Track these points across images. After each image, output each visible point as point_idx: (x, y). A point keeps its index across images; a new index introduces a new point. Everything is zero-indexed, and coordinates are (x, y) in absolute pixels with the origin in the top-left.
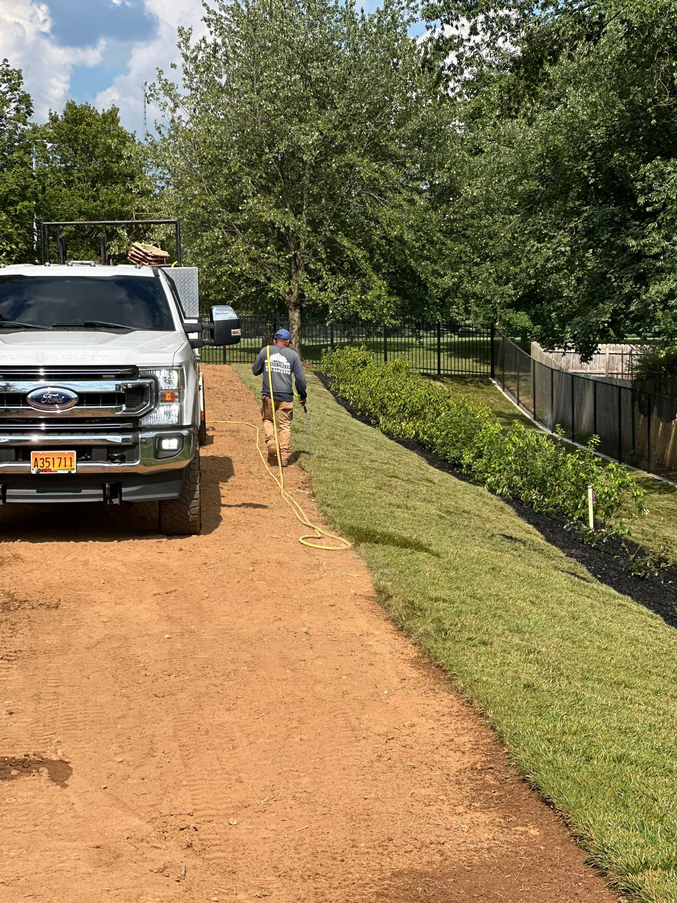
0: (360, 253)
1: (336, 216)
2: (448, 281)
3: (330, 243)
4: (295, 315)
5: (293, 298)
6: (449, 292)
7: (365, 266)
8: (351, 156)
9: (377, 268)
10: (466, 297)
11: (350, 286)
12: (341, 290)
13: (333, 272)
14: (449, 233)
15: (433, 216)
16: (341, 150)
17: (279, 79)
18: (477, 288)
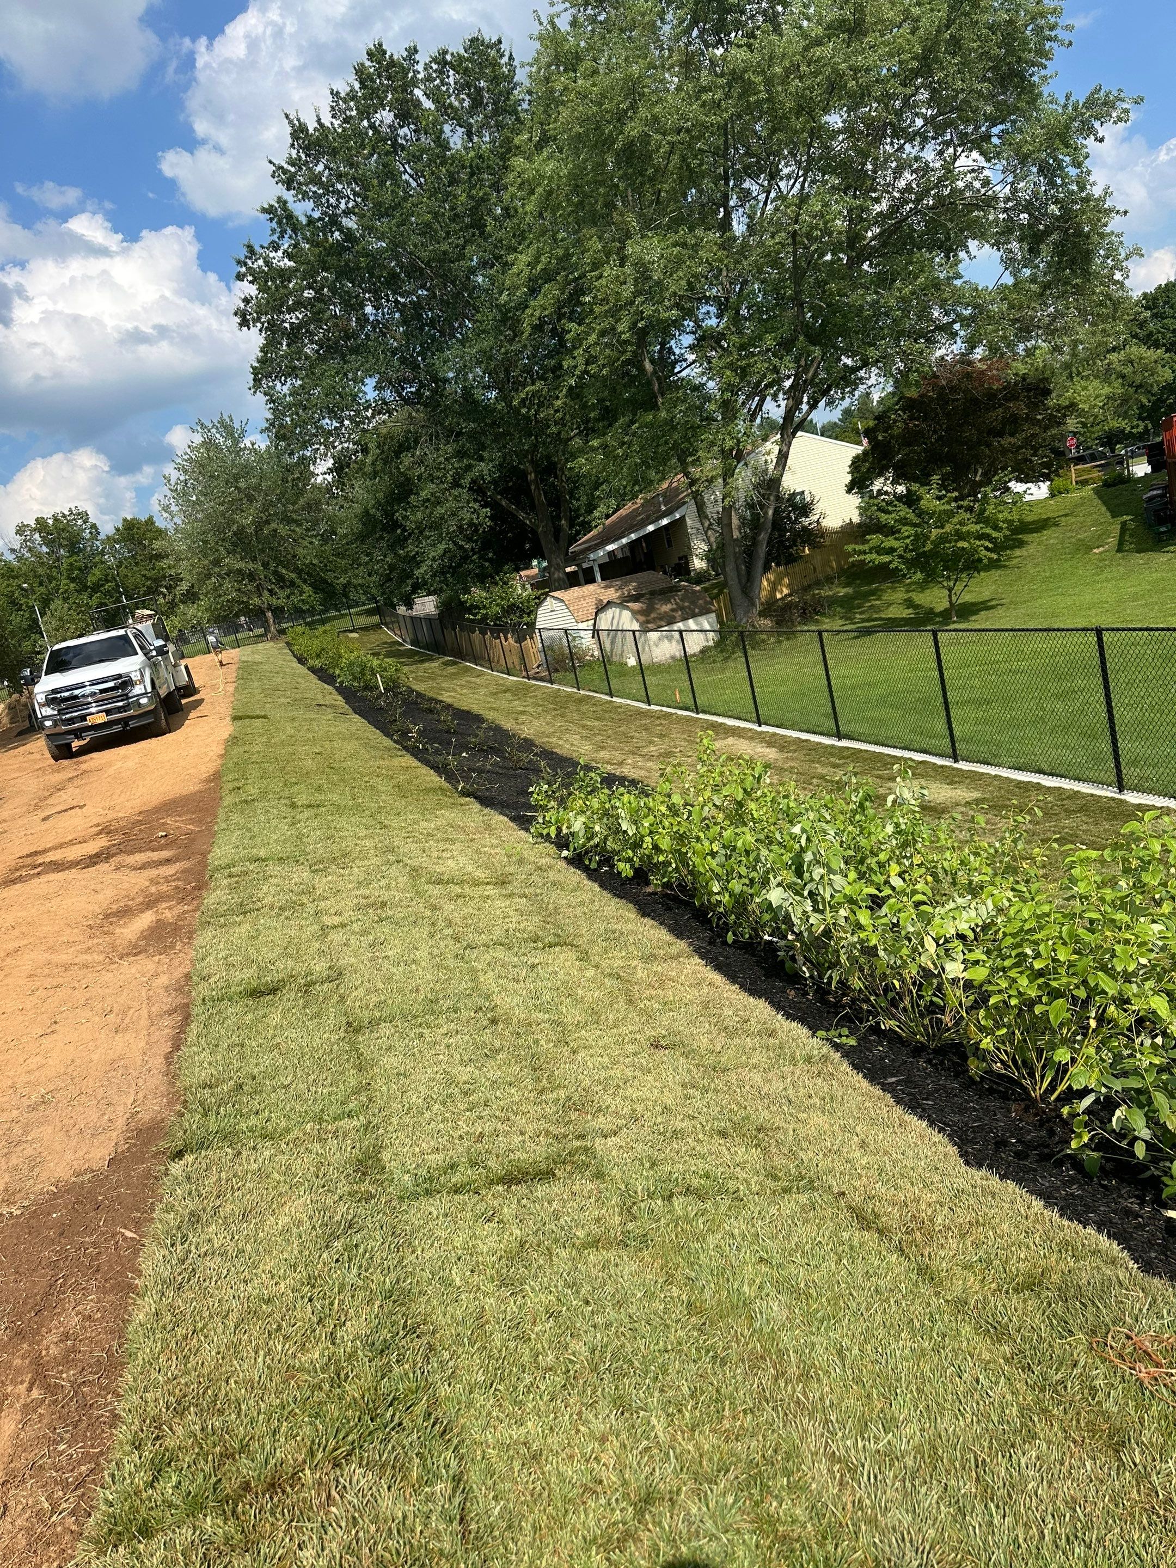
0: (293, 575)
1: (276, 558)
2: (343, 580)
3: (276, 573)
4: (269, 614)
5: (266, 606)
6: (345, 586)
7: (297, 581)
8: (274, 525)
9: (305, 581)
10: (355, 587)
11: (293, 593)
12: (288, 597)
13: (282, 588)
14: (338, 555)
15: (327, 547)
16: (268, 522)
17: (223, 493)
18: (360, 581)
